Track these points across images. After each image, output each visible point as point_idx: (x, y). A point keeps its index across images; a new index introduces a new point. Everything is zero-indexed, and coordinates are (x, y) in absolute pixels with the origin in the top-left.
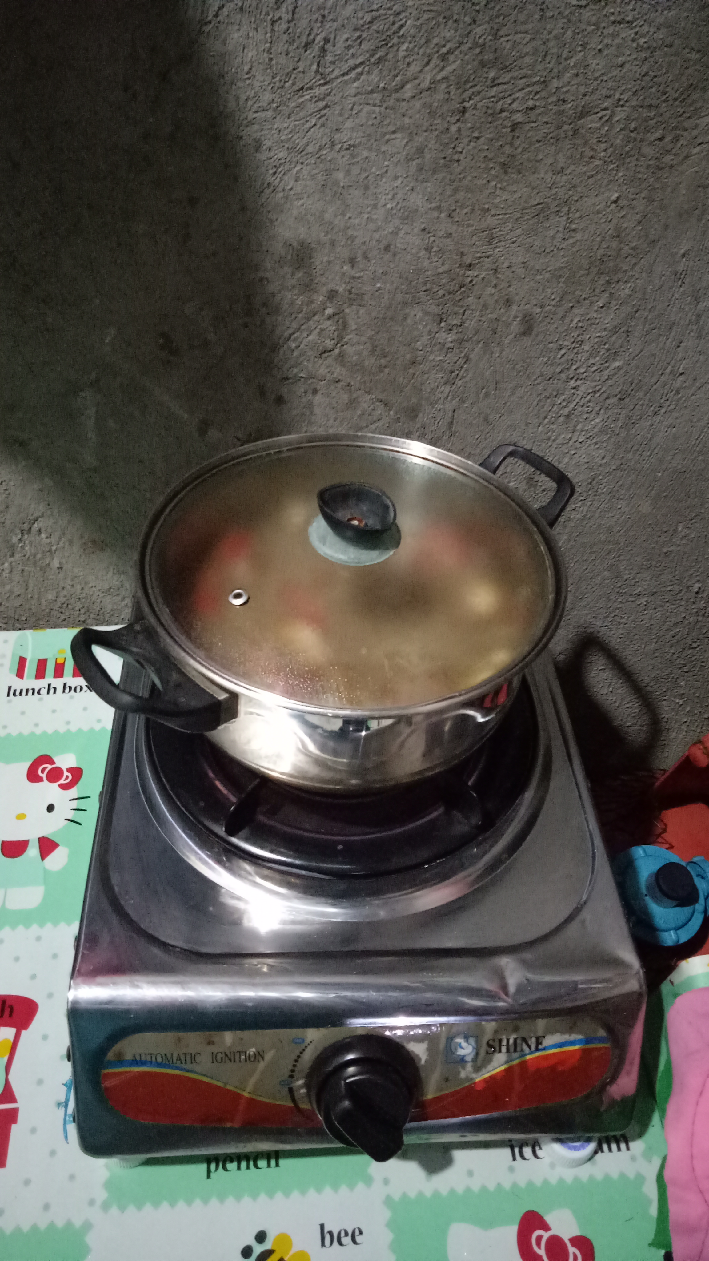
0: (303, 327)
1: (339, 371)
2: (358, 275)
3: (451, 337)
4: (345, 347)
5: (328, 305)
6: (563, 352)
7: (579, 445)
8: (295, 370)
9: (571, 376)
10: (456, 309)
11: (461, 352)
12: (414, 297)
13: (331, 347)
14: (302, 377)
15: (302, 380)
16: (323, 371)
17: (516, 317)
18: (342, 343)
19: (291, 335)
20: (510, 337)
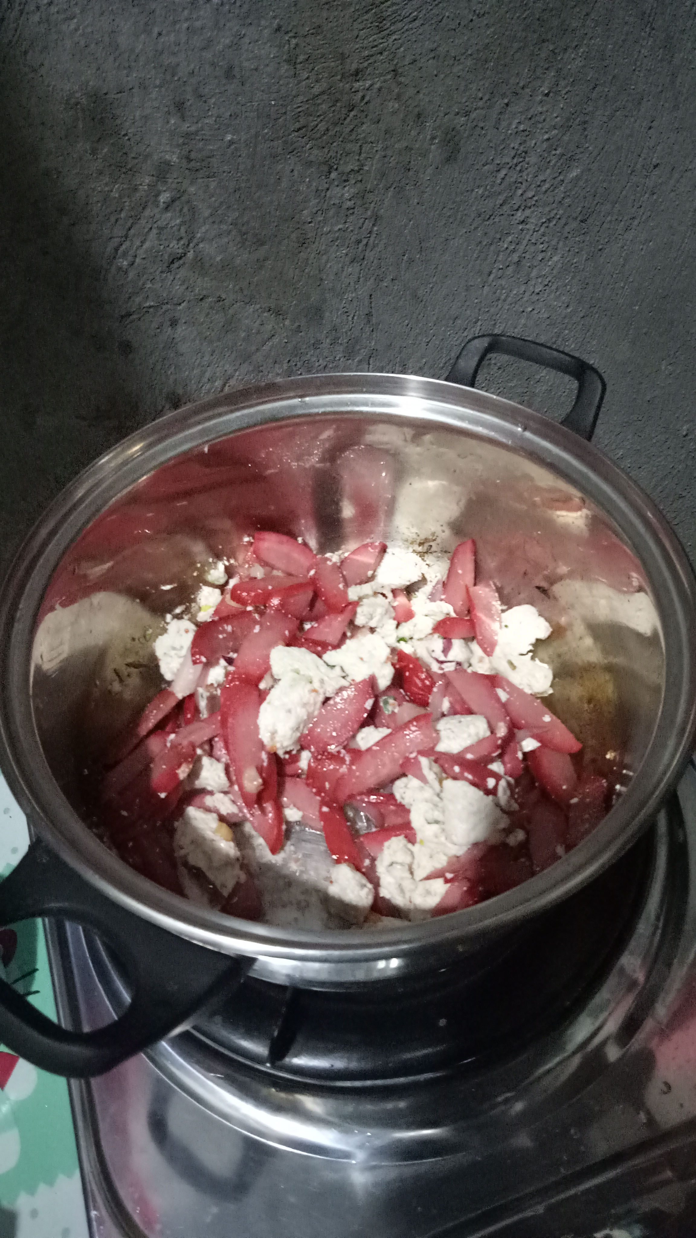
0: (132, 231)
1: (202, 284)
2: (193, 129)
3: (348, 192)
4: (201, 245)
5: (160, 187)
6: (503, 172)
7: (536, 298)
8: (138, 300)
9: (516, 207)
10: (349, 146)
11: (367, 209)
12: (285, 142)
13: (180, 251)
14: (150, 307)
15: (151, 310)
16: (178, 289)
17: (433, 138)
18: (195, 241)
19: (116, 250)
20: (429, 171)
